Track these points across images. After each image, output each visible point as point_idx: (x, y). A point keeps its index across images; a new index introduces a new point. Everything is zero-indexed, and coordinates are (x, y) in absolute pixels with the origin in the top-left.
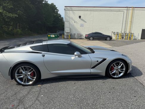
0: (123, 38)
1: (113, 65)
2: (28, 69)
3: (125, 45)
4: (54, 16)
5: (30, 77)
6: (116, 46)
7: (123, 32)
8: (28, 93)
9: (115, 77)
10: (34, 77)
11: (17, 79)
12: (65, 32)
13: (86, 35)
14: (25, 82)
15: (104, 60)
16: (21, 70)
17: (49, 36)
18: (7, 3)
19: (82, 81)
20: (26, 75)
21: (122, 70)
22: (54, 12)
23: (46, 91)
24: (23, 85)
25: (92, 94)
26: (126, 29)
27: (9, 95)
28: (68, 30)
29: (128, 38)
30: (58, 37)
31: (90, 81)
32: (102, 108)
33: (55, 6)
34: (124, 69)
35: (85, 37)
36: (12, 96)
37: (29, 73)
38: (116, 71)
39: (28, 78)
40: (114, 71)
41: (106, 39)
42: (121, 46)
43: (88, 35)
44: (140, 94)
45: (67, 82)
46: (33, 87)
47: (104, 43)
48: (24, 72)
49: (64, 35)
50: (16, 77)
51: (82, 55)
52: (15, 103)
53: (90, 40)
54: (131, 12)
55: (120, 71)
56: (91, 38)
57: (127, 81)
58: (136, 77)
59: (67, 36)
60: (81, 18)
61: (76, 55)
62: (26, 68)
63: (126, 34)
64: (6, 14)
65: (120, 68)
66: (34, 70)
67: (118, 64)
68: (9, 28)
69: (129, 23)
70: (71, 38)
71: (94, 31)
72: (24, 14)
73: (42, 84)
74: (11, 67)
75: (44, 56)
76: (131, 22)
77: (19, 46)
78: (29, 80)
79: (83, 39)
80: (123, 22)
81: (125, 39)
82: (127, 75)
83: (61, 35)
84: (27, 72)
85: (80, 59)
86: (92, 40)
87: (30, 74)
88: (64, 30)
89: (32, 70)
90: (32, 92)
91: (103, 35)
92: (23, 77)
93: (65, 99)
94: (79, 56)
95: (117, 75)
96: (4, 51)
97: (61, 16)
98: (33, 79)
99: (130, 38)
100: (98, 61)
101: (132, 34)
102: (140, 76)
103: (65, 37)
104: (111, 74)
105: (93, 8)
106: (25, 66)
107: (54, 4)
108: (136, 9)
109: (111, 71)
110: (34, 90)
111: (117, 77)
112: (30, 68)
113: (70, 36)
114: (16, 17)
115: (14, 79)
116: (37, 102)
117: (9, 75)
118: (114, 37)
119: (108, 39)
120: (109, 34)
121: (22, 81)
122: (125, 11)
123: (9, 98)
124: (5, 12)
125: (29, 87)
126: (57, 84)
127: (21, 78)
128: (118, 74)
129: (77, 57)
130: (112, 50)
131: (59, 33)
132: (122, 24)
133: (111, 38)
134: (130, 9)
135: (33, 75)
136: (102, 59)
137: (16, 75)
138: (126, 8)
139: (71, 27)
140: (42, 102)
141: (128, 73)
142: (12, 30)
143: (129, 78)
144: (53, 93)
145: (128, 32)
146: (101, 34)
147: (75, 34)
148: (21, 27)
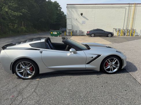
0: (124, 34)
1: (108, 61)
2: (27, 64)
3: (126, 41)
4: (57, 14)
5: (30, 71)
6: (116, 43)
7: (125, 28)
8: (27, 86)
9: (110, 72)
10: (33, 71)
11: (18, 73)
12: (67, 29)
13: (88, 32)
14: (25, 76)
15: (99, 56)
16: (21, 66)
17: (52, 33)
18: (12, 3)
19: (78, 75)
20: (26, 70)
21: (117, 66)
22: (57, 9)
23: (43, 84)
24: (23, 79)
25: (85, 88)
26: (128, 26)
27: (10, 87)
28: (70, 27)
29: (130, 34)
30: (60, 34)
31: (85, 76)
32: (93, 100)
33: (58, 4)
34: (118, 65)
35: (87, 34)
36: (12, 88)
37: (28, 68)
38: (110, 67)
39: (27, 73)
40: (109, 67)
41: (108, 35)
42: (121, 42)
43: (89, 32)
44: (131, 88)
45: (63, 76)
46: (32, 80)
47: (105, 39)
48: (23, 67)
49: (66, 32)
50: (17, 71)
51: (77, 52)
52: (15, 94)
53: (91, 37)
54: (133, 8)
55: (114, 67)
56: (93, 35)
57: (121, 77)
58: (130, 73)
59: (69, 33)
60: (83, 15)
61: (71, 52)
62: (26, 63)
63: (127, 30)
64: (12, 12)
65: (114, 64)
66: (33, 65)
67: (112, 60)
68: (14, 26)
69: (131, 19)
70: (72, 35)
71: (96, 28)
72: (29, 12)
73: (41, 78)
74: (12, 63)
75: (41, 52)
76: (133, 18)
77: (19, 43)
78: (28, 75)
79: (85, 35)
80: (125, 19)
81: (126, 36)
82: (121, 70)
83: (63, 32)
84: (26, 67)
85: (75, 55)
86: (94, 37)
87: (30, 69)
88: (66, 27)
89: (31, 65)
90: (31, 85)
91: (105, 32)
92: (23, 71)
93: (59, 91)
94: (75, 53)
95: (111, 71)
96: (6, 48)
97: (64, 13)
98: (32, 73)
99: (132, 34)
100: (92, 57)
101: (133, 31)
102: (135, 71)
103: (67, 34)
104: (105, 69)
105: (95, 5)
106: (25, 62)
107: (57, 2)
108: (138, 5)
109: (105, 66)
110: (32, 83)
111: (112, 72)
112: (29, 64)
113: (72, 33)
114: (20, 15)
115: (15, 74)
116: (34, 93)
117: (11, 70)
118: (115, 34)
119: (110, 35)
120: (111, 31)
121: (22, 75)
122: (127, 8)
123: (10, 90)
124: (10, 10)
125: (28, 80)
126: (54, 78)
127: (21, 72)
128: (112, 69)
129: (73, 53)
130: (109, 47)
131: (62, 30)
132: (124, 20)
133: (112, 35)
134: (133, 5)
135: (32, 70)
136: (97, 55)
137: (17, 69)
138: (128, 5)
139: (73, 25)
140: (39, 93)
141: (122, 68)
142: (17, 28)
143: (124, 74)
144: (49, 86)
145: (130, 28)
146: (102, 30)
147: (76, 31)
148: (25, 25)
